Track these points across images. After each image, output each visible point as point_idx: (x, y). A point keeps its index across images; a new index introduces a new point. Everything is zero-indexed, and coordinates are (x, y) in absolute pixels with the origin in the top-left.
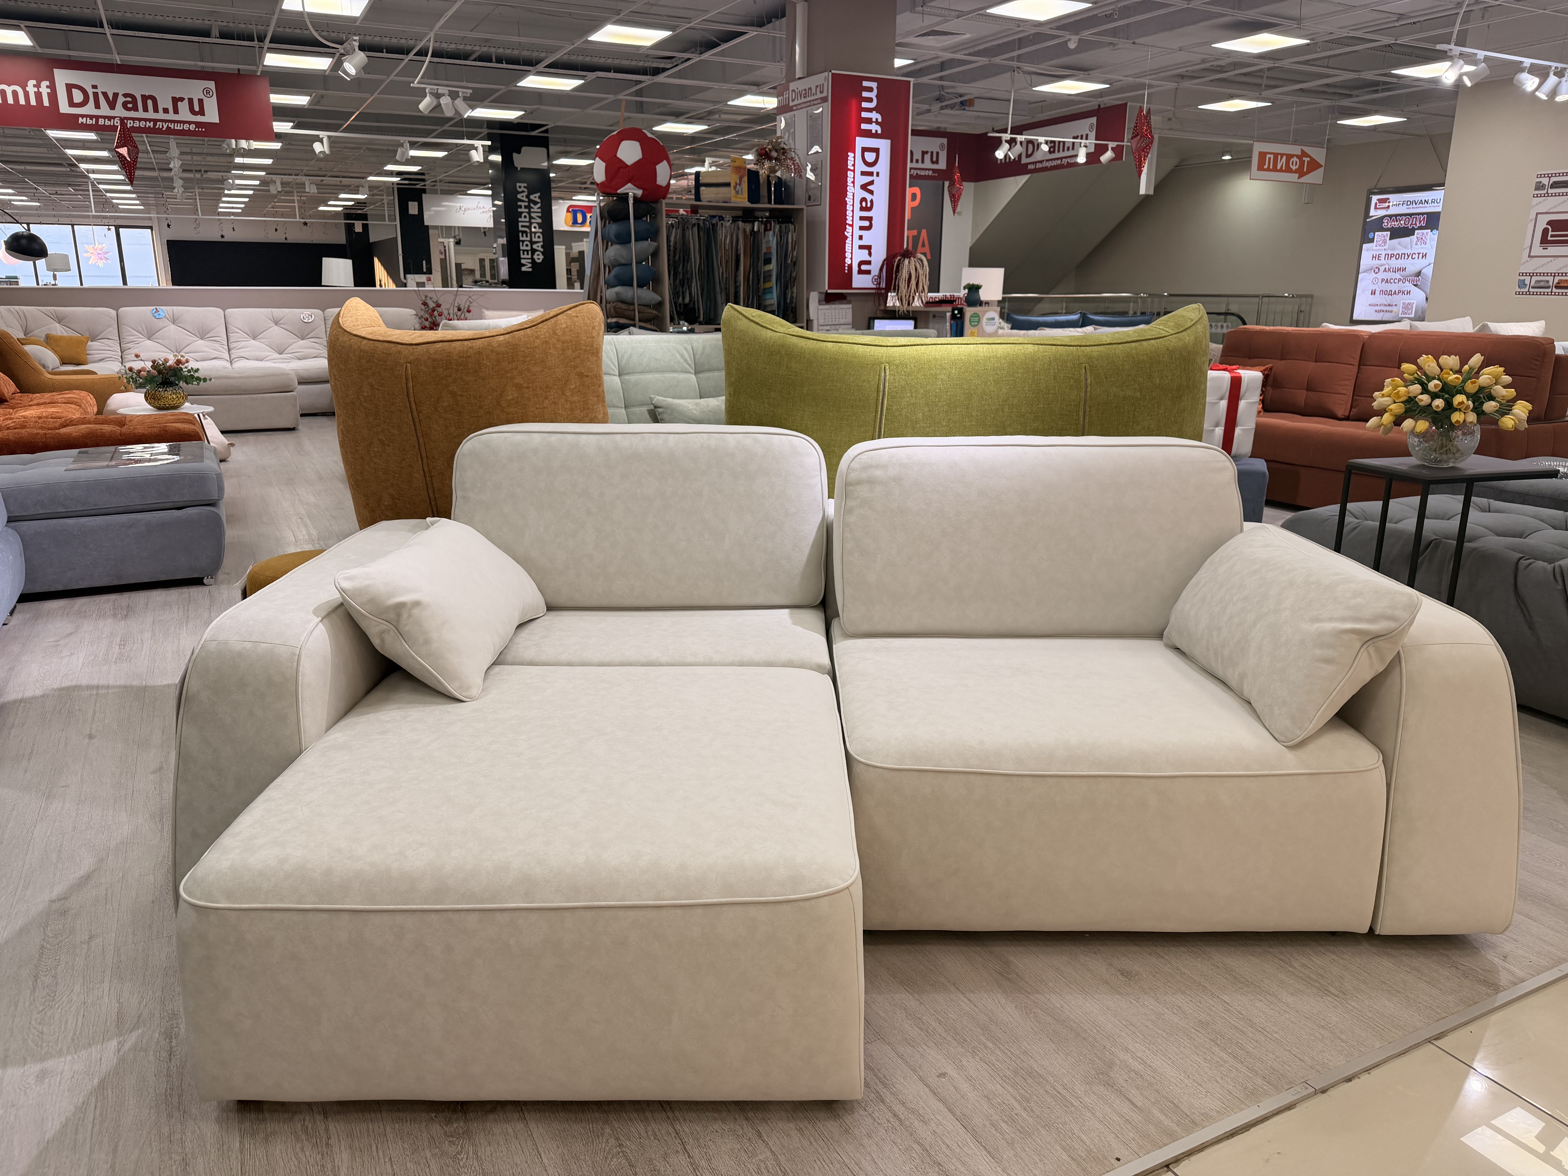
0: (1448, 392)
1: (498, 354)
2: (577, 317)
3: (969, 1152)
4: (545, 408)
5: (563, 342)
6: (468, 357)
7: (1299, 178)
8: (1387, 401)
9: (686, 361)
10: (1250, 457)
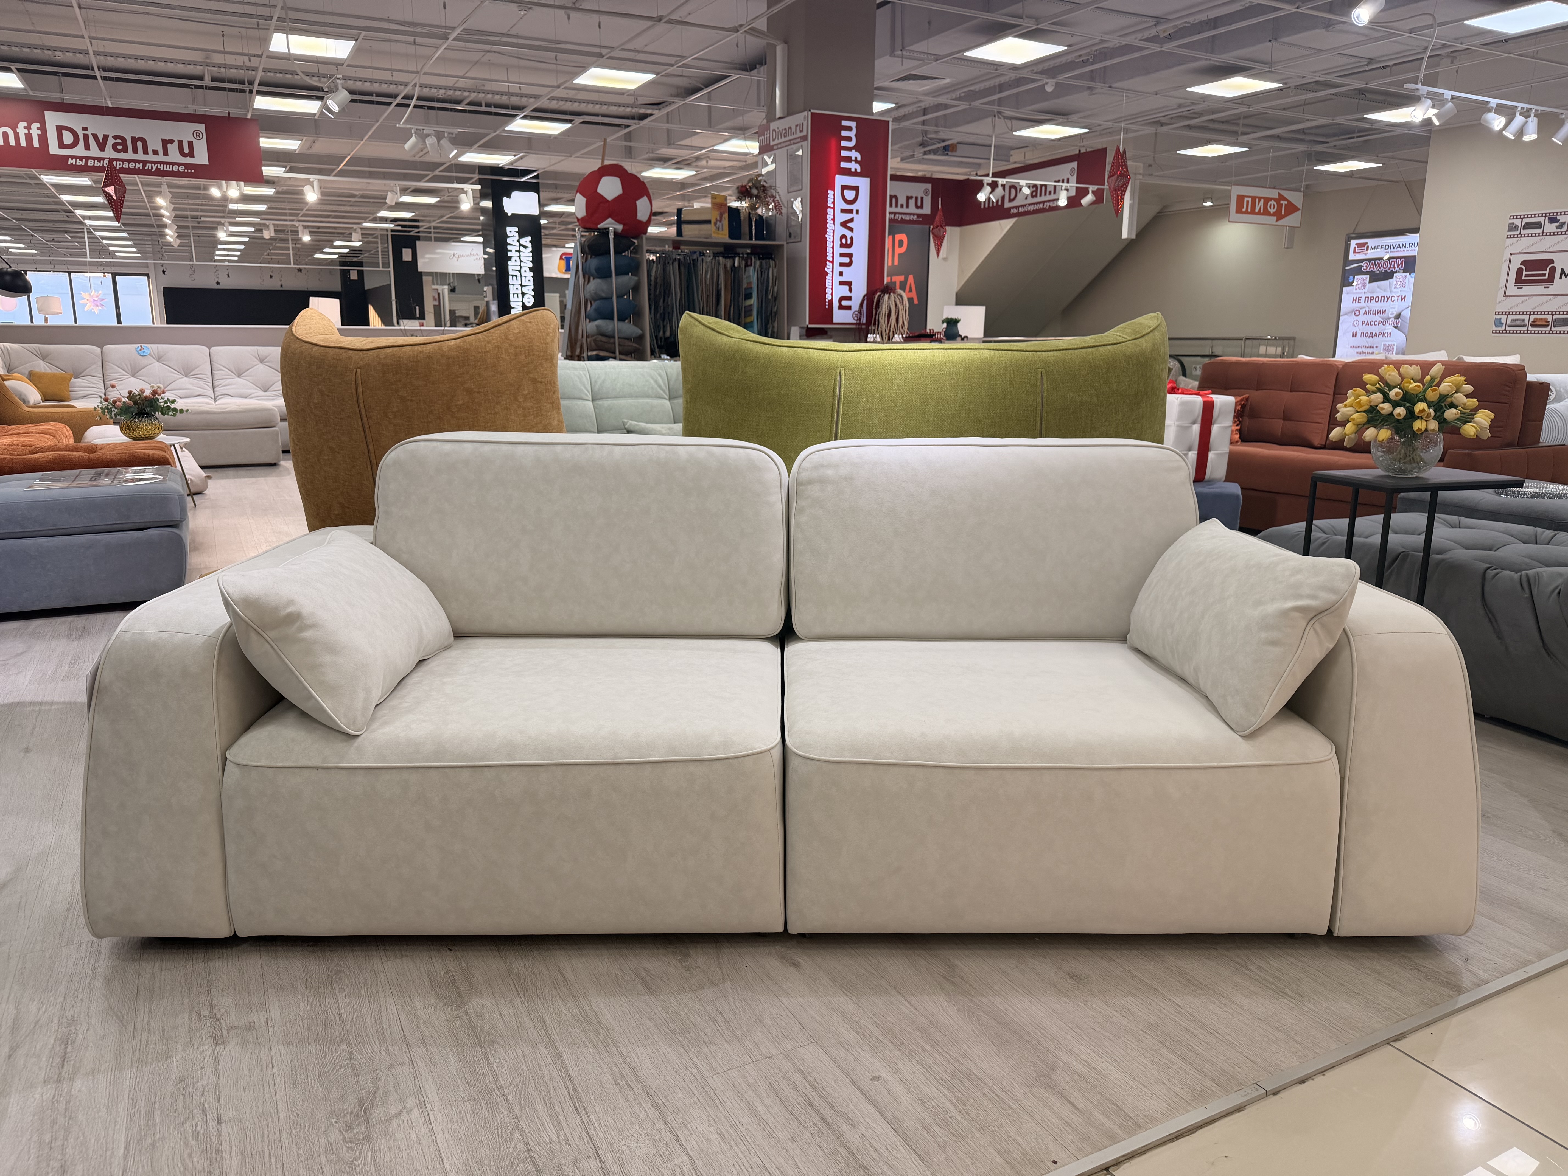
0: (1408, 399)
1: (449, 358)
2: (530, 322)
3: (898, 1156)
4: (496, 413)
5: (516, 348)
6: (418, 361)
7: (1277, 220)
8: (1348, 411)
9: (660, 386)
10: (1225, 481)
